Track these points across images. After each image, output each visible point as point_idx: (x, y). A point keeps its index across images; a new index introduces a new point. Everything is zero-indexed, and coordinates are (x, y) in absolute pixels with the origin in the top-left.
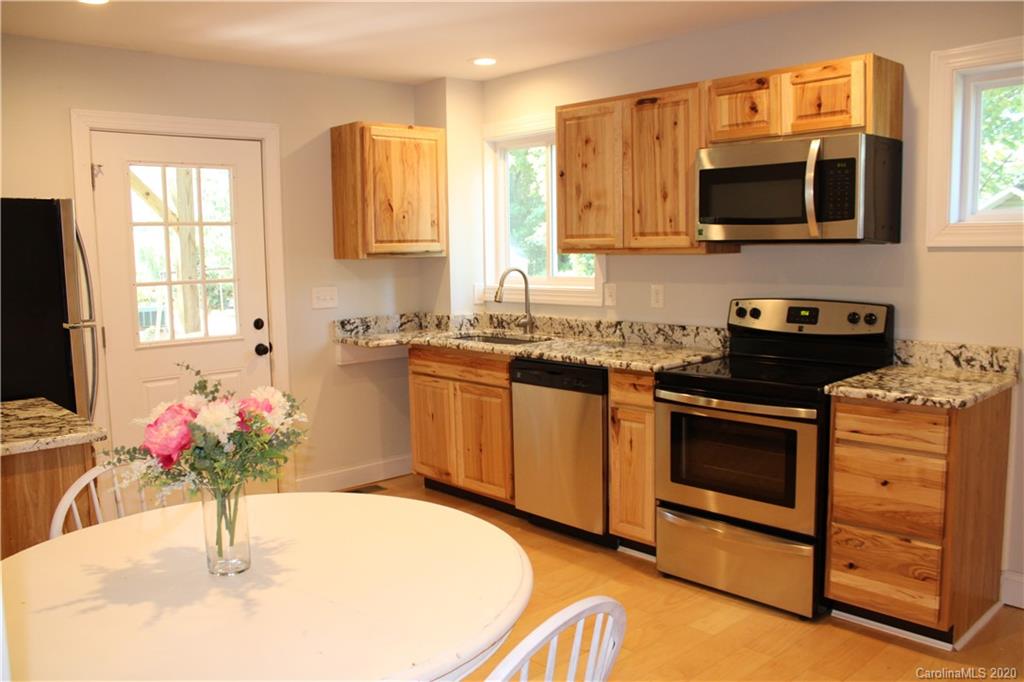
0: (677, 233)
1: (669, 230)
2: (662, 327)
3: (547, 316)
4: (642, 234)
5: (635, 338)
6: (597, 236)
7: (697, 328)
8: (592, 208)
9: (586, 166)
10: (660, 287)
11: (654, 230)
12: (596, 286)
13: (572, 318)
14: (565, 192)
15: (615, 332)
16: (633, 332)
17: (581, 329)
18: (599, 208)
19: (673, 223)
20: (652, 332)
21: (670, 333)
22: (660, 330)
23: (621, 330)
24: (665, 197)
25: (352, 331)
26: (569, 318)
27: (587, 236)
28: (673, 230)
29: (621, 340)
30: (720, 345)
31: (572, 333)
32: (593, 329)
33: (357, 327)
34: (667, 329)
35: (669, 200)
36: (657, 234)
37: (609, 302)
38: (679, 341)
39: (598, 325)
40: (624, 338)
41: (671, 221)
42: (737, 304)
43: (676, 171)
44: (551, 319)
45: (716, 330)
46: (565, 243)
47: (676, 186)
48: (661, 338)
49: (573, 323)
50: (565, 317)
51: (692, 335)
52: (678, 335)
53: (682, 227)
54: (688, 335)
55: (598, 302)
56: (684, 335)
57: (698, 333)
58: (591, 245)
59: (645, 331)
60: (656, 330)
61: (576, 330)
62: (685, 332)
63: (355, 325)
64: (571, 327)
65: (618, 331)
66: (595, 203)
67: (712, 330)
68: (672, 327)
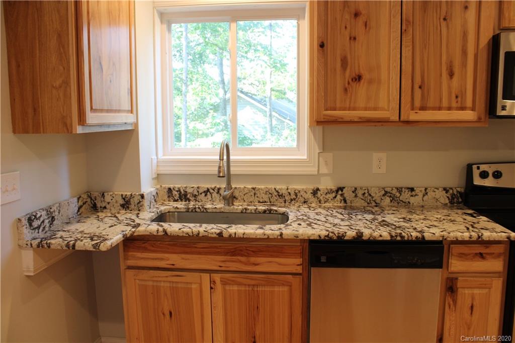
0: (463, 108)
1: (454, 105)
2: (388, 190)
3: (250, 187)
4: (423, 108)
5: (359, 203)
6: (366, 109)
7: (426, 189)
8: (362, 81)
9: (355, 39)
10: (383, 155)
11: (437, 105)
12: (309, 155)
13: (281, 187)
14: (326, 64)
15: (335, 197)
16: (356, 196)
17: (293, 196)
18: (370, 82)
19: (459, 99)
20: (377, 195)
21: (398, 194)
22: (386, 192)
23: (342, 195)
24: (451, 75)
25: (39, 227)
26: (278, 187)
27: (354, 109)
28: (459, 105)
29: (342, 204)
30: (447, 201)
31: (282, 200)
32: (309, 196)
33: (43, 222)
34: (394, 191)
35: (455, 78)
36: (440, 109)
37: (324, 170)
38: (407, 200)
39: (315, 192)
40: (345, 201)
41: (457, 97)
42: (478, 168)
43: (464, 52)
44: (254, 189)
45: (445, 189)
46: (324, 115)
47: (464, 65)
48: (387, 200)
49: (284, 192)
50: (271, 186)
51: (421, 195)
52: (406, 196)
53: (469, 103)
54: (416, 195)
55: (313, 170)
56: (412, 196)
57: (427, 193)
58: (360, 118)
59: (370, 195)
60: (383, 192)
61: (287, 198)
62: (414, 193)
63: (42, 219)
64: (281, 196)
65: (339, 197)
66: (366, 76)
67: (440, 189)
68: (400, 190)
